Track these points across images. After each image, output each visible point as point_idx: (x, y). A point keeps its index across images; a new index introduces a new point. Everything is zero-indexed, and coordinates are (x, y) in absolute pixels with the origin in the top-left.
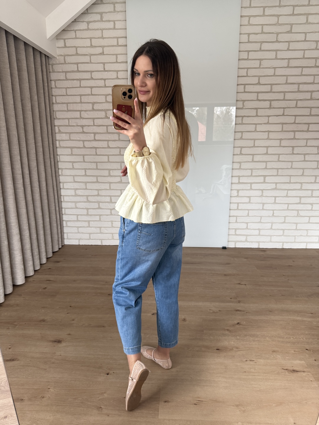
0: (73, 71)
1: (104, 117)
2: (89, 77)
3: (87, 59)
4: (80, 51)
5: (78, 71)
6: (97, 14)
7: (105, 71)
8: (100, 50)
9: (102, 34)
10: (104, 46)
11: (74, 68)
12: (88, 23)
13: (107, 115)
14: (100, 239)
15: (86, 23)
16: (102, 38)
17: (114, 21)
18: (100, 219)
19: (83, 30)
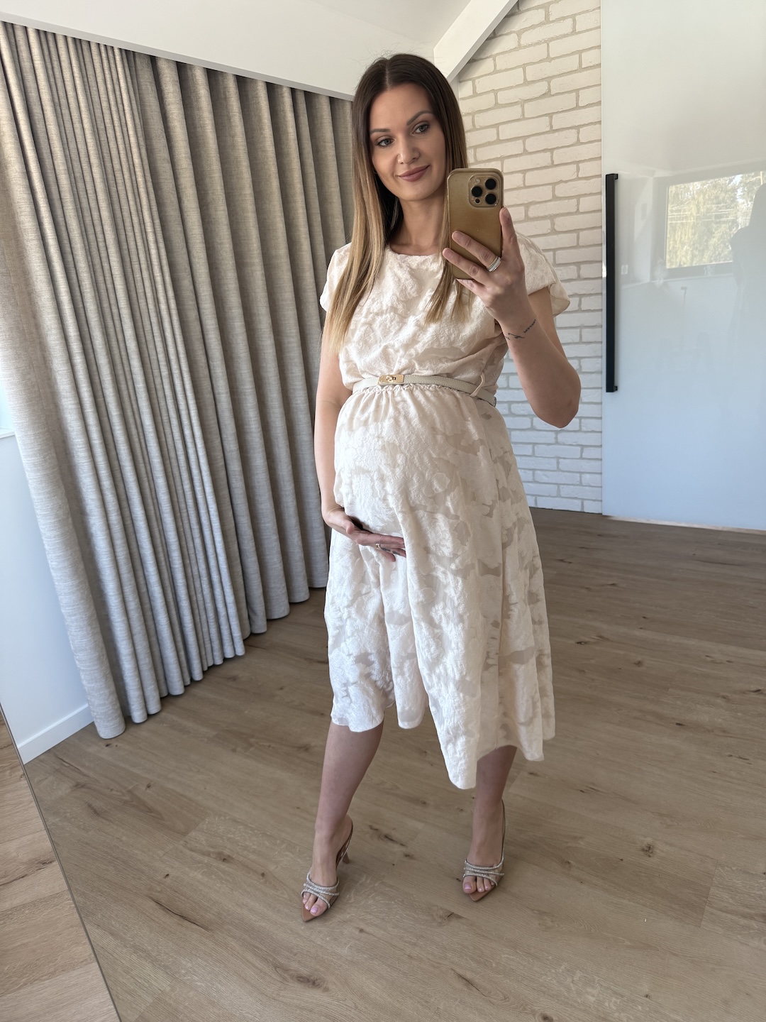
0: (489, 142)
1: (549, 231)
2: (520, 151)
3: (515, 112)
4: (503, 98)
5: (499, 141)
6: (537, 9)
7: (552, 131)
8: (542, 86)
9: (548, 51)
10: (551, 77)
11: (491, 135)
12: (519, 34)
13: (555, 227)
14: (533, 495)
15: (514, 35)
16: (549, 59)
17: (573, 17)
18: (534, 452)
19: (511, 51)
